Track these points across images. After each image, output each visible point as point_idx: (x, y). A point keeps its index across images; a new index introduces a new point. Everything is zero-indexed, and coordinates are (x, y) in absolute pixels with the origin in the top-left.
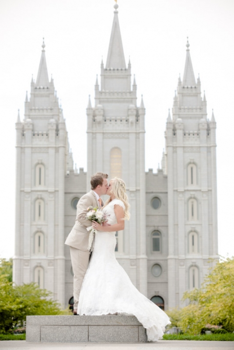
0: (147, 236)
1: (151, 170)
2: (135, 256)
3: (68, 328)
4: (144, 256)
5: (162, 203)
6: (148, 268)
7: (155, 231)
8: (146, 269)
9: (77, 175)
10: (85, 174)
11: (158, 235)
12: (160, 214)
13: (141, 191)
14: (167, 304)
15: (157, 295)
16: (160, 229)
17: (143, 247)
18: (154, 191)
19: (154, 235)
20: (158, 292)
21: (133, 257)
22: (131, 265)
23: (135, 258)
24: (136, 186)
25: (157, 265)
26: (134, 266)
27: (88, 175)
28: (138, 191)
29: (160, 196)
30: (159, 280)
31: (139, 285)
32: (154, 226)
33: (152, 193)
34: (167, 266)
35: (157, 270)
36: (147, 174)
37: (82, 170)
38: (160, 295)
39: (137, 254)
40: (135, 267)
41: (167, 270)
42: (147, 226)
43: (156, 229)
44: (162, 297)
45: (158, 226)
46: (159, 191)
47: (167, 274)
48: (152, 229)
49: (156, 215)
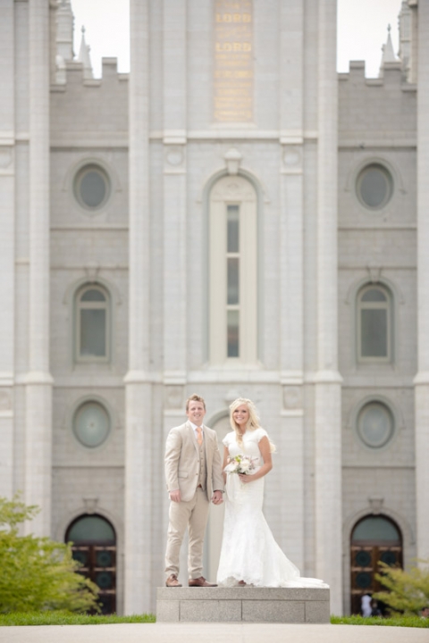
0: (342, 302)
1: (357, 67)
2: (300, 373)
3: (215, 603)
4: (332, 375)
5: (397, 186)
6: (345, 416)
7: (370, 283)
8: (338, 420)
9: (96, 86)
10: (124, 80)
11: (382, 298)
12: (388, 225)
13: (321, 144)
14: (414, 543)
15: (376, 512)
16: (389, 277)
17: (327, 342)
18: (368, 143)
19: (365, 299)
20: (382, 501)
21: (292, 376)
22: (286, 407)
23: (299, 381)
24: (304, 128)
25: (377, 405)
26: (294, 408)
27: (132, 85)
28: (310, 142)
29: (391, 159)
30: (385, 458)
31: (313, 475)
32: (368, 269)
33: (362, 148)
34: (412, 408)
35: (376, 423)
36: (342, 79)
37: (110, 65)
38: (387, 513)
39: (305, 368)
40: (299, 412)
41: (412, 424)
42: (342, 268)
43: (374, 277)
44: (396, 518)
45: (381, 269)
46: (388, 143)
47: (412, 437)
48: (360, 277)
49: (375, 230)
